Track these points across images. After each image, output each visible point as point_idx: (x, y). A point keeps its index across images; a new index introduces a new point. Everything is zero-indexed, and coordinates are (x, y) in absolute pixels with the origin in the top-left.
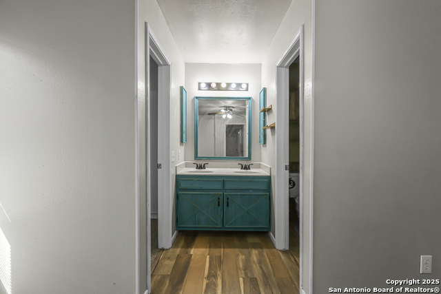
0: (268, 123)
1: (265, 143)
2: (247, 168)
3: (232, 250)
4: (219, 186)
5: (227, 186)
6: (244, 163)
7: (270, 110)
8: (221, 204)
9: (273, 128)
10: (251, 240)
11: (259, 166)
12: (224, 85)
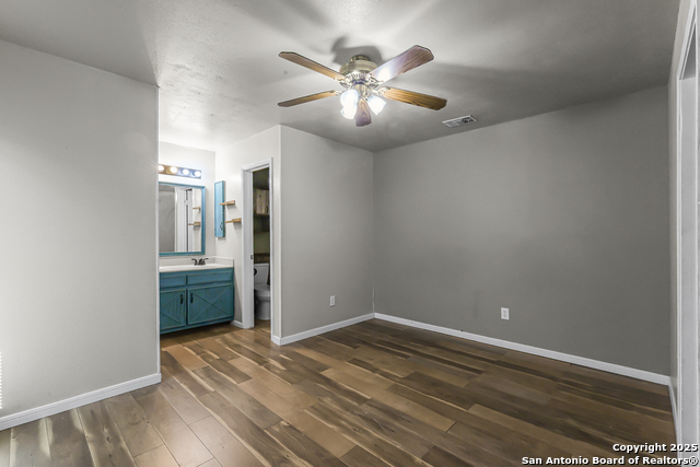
0: (228, 218)
1: (224, 236)
2: (202, 262)
3: (210, 338)
4: (182, 283)
5: (190, 282)
6: (198, 258)
7: (232, 205)
8: (184, 301)
9: (237, 223)
10: (216, 331)
11: (214, 261)
12: (173, 170)
